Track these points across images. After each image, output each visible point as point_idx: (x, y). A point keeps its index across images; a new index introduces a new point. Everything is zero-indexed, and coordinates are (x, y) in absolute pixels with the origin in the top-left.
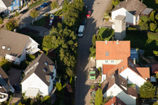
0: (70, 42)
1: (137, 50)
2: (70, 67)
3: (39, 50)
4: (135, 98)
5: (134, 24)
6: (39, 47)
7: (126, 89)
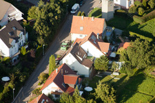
0: (51, 14)
1: (113, 28)
2: (43, 36)
3: (22, 18)
4: (88, 68)
5: (127, 7)
6: (23, 16)
7: (81, 59)
